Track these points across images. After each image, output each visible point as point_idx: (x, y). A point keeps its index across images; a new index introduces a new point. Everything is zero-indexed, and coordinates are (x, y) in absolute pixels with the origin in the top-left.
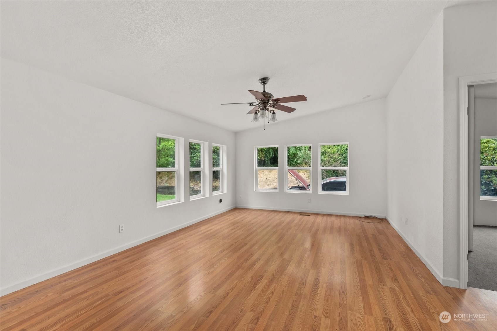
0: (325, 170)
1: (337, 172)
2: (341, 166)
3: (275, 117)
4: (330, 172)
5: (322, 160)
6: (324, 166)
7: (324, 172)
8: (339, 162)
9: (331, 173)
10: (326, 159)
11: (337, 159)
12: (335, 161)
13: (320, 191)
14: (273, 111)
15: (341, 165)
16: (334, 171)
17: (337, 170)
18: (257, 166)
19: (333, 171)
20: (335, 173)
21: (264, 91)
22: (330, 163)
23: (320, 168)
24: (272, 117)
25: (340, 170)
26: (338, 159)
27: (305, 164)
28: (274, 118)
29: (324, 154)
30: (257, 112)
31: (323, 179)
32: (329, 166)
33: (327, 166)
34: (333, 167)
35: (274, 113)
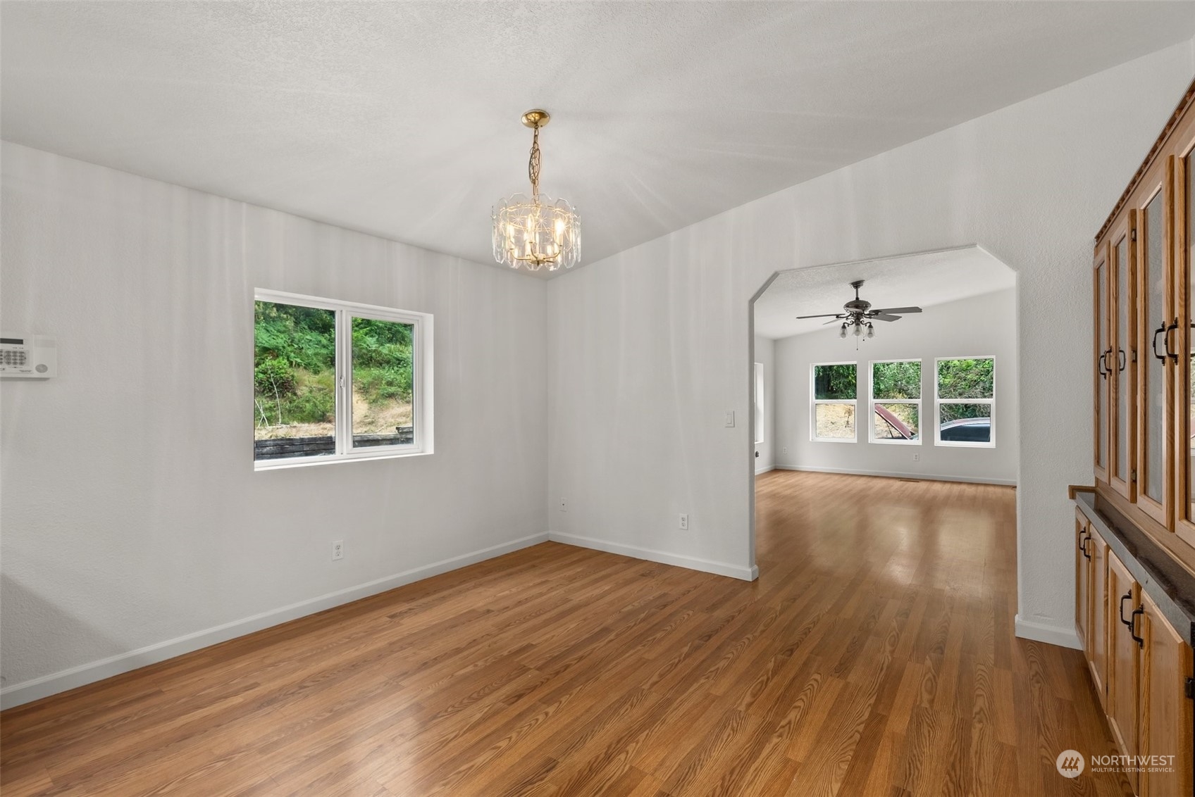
0: (946, 405)
1: (974, 410)
2: (985, 397)
3: (872, 332)
4: (959, 409)
5: (940, 385)
6: (943, 398)
7: (944, 410)
8: (979, 388)
9: (961, 410)
10: (947, 381)
11: (975, 381)
12: (970, 387)
13: (938, 442)
14: (869, 324)
15: (986, 394)
16: (969, 407)
17: (975, 405)
18: (814, 398)
19: (967, 406)
20: (971, 411)
21: (857, 298)
22: (959, 390)
23: (938, 401)
24: (868, 332)
25: (984, 405)
26: (977, 382)
27: (900, 393)
28: (870, 334)
29: (945, 372)
30: (846, 325)
31: (942, 421)
32: (956, 398)
33: (951, 397)
34: (966, 398)
35: (870, 326)
